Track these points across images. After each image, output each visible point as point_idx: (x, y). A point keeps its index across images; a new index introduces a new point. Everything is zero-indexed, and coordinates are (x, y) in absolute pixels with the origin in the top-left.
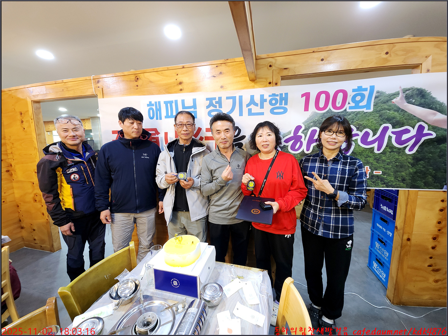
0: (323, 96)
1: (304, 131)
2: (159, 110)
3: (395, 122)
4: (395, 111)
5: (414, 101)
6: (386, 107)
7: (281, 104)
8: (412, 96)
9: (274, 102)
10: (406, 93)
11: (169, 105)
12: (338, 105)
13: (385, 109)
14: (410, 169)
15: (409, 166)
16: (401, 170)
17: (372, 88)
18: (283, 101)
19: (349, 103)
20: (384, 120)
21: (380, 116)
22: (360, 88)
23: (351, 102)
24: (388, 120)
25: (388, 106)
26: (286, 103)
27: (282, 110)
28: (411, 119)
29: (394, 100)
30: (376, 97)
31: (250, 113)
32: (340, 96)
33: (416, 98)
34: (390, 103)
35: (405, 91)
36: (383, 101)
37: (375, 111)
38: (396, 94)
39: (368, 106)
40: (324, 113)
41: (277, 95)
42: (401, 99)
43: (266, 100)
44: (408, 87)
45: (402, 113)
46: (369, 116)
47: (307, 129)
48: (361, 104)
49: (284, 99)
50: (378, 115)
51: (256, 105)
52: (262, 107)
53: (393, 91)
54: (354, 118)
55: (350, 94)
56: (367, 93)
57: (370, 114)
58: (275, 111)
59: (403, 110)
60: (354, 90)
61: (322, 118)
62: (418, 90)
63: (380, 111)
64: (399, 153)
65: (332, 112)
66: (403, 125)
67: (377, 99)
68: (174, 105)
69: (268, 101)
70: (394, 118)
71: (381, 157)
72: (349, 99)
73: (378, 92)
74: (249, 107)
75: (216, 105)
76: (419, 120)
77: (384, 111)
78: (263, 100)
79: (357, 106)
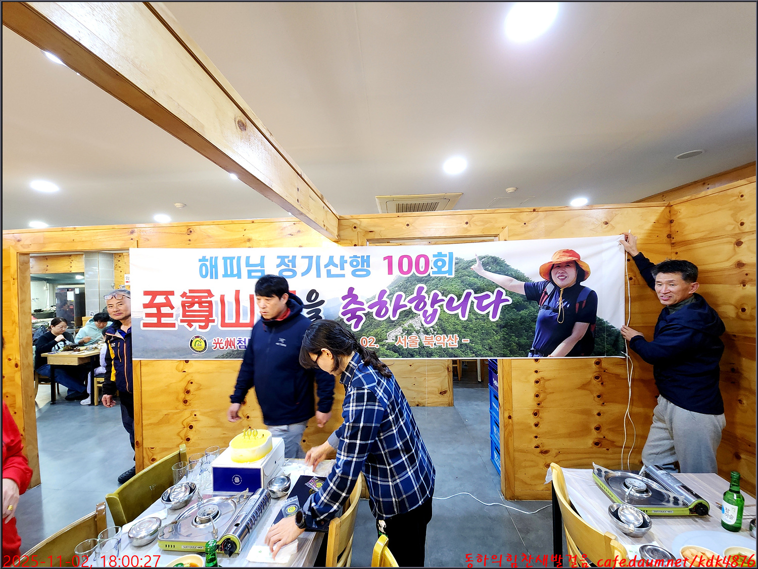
0: (405, 261)
1: (388, 296)
2: (216, 266)
3: (476, 287)
4: (474, 277)
5: (490, 268)
6: (466, 273)
7: (363, 266)
8: (488, 263)
9: (355, 263)
10: (482, 260)
11: (228, 261)
12: (422, 269)
13: (465, 275)
14: (495, 337)
15: (494, 334)
16: (487, 337)
17: (451, 254)
18: (365, 263)
19: (432, 268)
20: (466, 286)
21: (462, 282)
22: (440, 254)
23: (433, 267)
24: (470, 285)
25: (467, 272)
26: (368, 266)
27: (365, 273)
28: (491, 286)
29: (472, 267)
30: (456, 264)
31: (329, 274)
32: (422, 260)
33: (492, 266)
34: (469, 270)
35: (481, 258)
36: (462, 267)
37: (457, 277)
38: (474, 261)
39: (449, 272)
40: (409, 277)
41: (359, 257)
42: (479, 266)
43: (346, 262)
44: (483, 255)
45: (482, 279)
46: (451, 282)
47: (392, 294)
48: (443, 270)
49: (366, 260)
50: (460, 281)
51: (336, 266)
52: (342, 268)
53: (471, 259)
54: (438, 283)
55: (432, 260)
56: (447, 259)
57: (453, 279)
58: (357, 273)
59: (481, 277)
60: (434, 256)
61: (407, 283)
62: (493, 258)
63: (461, 277)
64: (485, 320)
65: (416, 276)
66: (483, 291)
67: (457, 265)
68: (235, 262)
69: (349, 262)
70: (475, 284)
71: (468, 325)
72: (431, 264)
73: (457, 259)
74: (328, 268)
75: (289, 263)
76: (497, 286)
77: (464, 278)
78: (343, 261)
79: (439, 272)
